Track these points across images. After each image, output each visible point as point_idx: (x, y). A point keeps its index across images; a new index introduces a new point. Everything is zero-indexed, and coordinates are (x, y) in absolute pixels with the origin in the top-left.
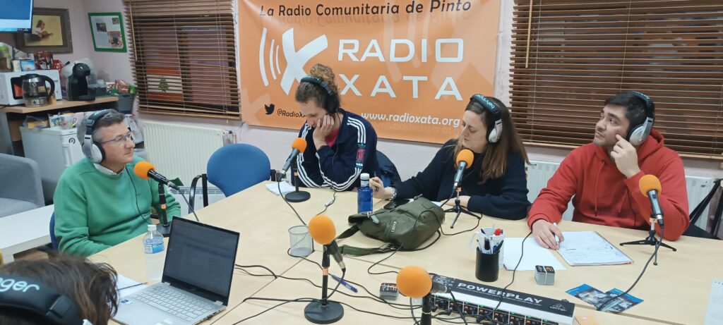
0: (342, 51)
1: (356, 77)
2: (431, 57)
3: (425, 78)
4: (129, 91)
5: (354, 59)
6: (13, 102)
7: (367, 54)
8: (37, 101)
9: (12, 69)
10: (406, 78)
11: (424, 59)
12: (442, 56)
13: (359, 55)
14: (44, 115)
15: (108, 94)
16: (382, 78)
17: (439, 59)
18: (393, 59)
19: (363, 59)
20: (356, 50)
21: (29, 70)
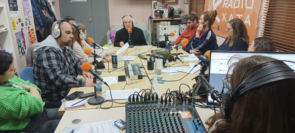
0: (224, 4)
1: (226, 14)
2: (244, 6)
3: (242, 15)
4: (186, 17)
5: (226, 7)
6: (154, 17)
7: (229, 5)
8: (158, 17)
9: (156, 9)
10: (237, 15)
11: (242, 8)
12: (247, 6)
13: (227, 5)
14: (159, 21)
15: (180, 17)
16: (231, 15)
17: (247, 7)
18: (235, 7)
19: (228, 7)
20: (227, 4)
21: (160, 9)
